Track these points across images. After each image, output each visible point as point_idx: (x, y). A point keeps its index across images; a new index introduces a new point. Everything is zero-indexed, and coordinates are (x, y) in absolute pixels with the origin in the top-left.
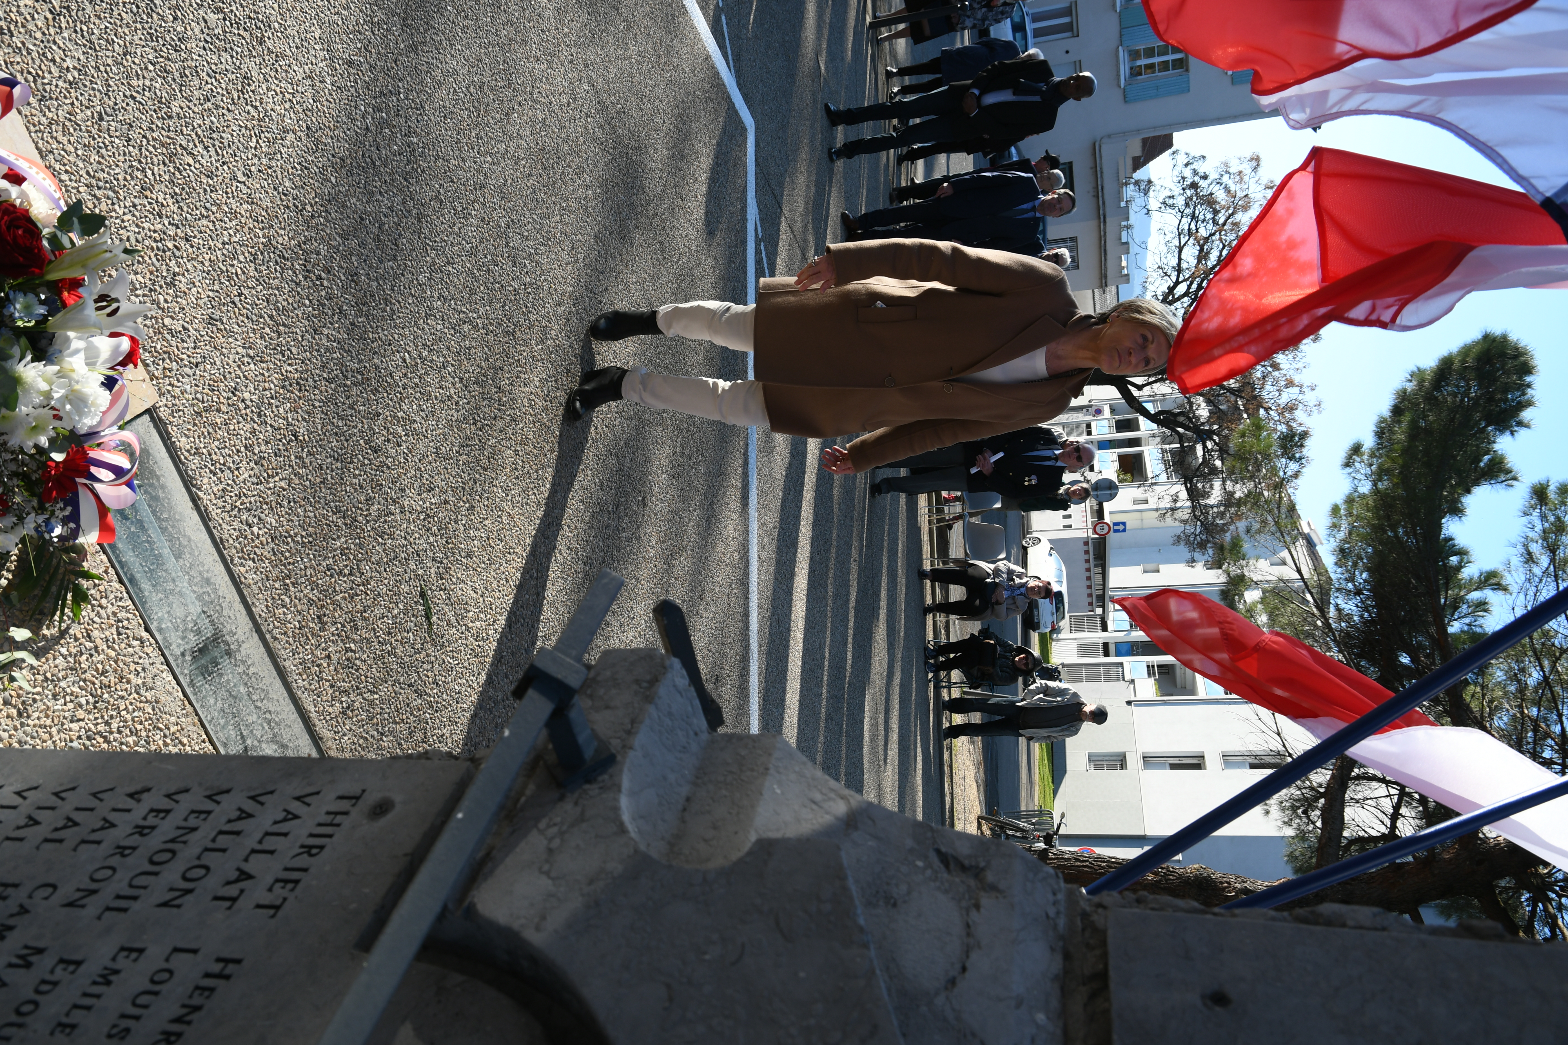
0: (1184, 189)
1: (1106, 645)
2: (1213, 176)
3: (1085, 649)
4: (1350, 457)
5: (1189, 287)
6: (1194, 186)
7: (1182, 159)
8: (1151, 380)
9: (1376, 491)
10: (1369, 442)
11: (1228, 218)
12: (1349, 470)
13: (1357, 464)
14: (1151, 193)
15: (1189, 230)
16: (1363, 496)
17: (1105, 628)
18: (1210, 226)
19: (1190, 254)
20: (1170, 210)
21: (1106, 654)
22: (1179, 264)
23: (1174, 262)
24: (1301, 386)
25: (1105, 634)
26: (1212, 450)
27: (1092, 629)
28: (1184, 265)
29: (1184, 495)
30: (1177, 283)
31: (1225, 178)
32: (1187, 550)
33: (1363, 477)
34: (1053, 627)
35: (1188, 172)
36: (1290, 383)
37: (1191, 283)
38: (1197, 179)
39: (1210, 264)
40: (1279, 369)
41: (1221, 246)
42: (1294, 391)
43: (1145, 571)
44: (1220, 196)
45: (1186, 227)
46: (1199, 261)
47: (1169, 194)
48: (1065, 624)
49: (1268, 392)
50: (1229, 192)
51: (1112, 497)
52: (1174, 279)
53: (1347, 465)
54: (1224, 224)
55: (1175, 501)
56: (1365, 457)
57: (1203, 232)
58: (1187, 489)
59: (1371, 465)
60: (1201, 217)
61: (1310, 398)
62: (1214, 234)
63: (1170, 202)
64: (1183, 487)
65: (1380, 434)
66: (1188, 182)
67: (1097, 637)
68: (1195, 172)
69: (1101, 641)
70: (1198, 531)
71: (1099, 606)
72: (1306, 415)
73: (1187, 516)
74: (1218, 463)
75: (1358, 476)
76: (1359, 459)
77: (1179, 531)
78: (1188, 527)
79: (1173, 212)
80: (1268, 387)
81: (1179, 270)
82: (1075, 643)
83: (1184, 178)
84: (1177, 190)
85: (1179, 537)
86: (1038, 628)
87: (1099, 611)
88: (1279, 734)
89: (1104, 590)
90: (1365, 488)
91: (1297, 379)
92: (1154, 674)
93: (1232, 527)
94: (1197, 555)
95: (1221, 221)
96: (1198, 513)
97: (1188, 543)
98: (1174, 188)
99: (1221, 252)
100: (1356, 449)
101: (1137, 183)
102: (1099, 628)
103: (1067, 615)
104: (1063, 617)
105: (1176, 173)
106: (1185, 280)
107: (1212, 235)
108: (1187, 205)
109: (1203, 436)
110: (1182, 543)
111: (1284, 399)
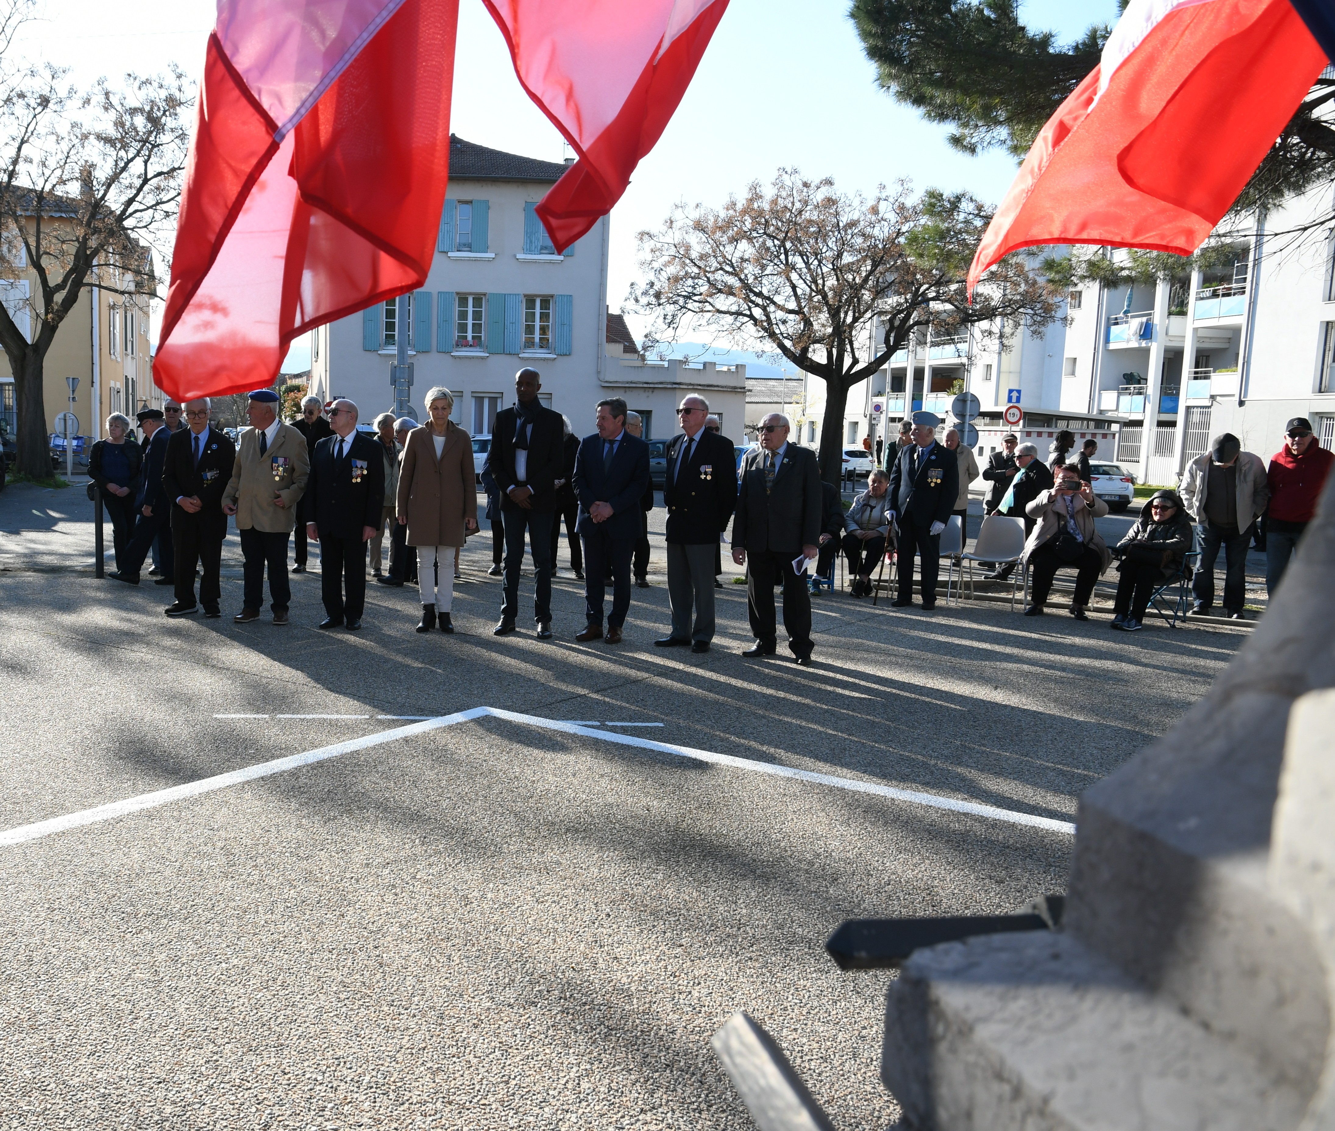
0: (659, 305)
1: (1160, 424)
2: (651, 276)
3: (1163, 447)
4: (965, 148)
5: (757, 305)
6: (658, 295)
7: (631, 305)
8: (849, 350)
9: (1009, 120)
10: (951, 128)
11: (695, 265)
12: (979, 149)
13: (973, 141)
14: (657, 337)
15: (700, 302)
16: (1012, 135)
17: (1139, 423)
18: (700, 282)
19: (722, 302)
20: (678, 319)
21: (1173, 424)
22: (732, 314)
23: (729, 319)
24: (880, 199)
25: (1146, 424)
26: (938, 292)
27: (1138, 437)
28: (734, 308)
29: (984, 324)
30: (751, 317)
31: (656, 265)
32: (1051, 325)
33: (990, 134)
34: (1127, 480)
35: (644, 300)
36: (875, 210)
37: (753, 302)
38: (652, 292)
39: (738, 284)
40: (858, 221)
41: (721, 272)
42: (883, 206)
43: (1073, 374)
44: (672, 270)
45: (697, 304)
46: (733, 294)
47: (661, 318)
48: (1125, 467)
49: (881, 232)
50: (669, 262)
51: (975, 400)
52: (746, 319)
53: (972, 149)
54: (699, 267)
55: (990, 333)
56: (966, 131)
57: (704, 289)
58: (979, 320)
59: (977, 126)
60: (690, 290)
61: (893, 190)
62: (708, 278)
63: (669, 318)
64: (977, 324)
65: (941, 115)
66: (653, 300)
67: (1148, 433)
68: (645, 293)
69: (1155, 429)
70: (1030, 311)
71: (1109, 427)
72: (911, 195)
73: (1010, 321)
74: (953, 287)
75: (987, 139)
76: (968, 139)
77: (1028, 332)
78: (1022, 322)
79: (680, 315)
80: (876, 232)
81: (738, 314)
82: (1152, 459)
83: (649, 304)
84: (659, 311)
85: (1034, 332)
86: (1127, 497)
87: (1115, 427)
88: (1305, 229)
89: (1088, 420)
90: (1002, 132)
91: (871, 203)
92: (1206, 372)
93: (1031, 275)
94: (1059, 314)
95: (696, 270)
96: (1009, 310)
97: (1043, 323)
98: (657, 314)
99: (727, 272)
100: (956, 141)
101: (645, 348)
102: (1137, 429)
103: (1115, 463)
104: (1117, 467)
105: (642, 311)
106: (750, 309)
107: (708, 280)
108: (675, 303)
109: (919, 300)
110: (1042, 329)
111: (892, 217)
